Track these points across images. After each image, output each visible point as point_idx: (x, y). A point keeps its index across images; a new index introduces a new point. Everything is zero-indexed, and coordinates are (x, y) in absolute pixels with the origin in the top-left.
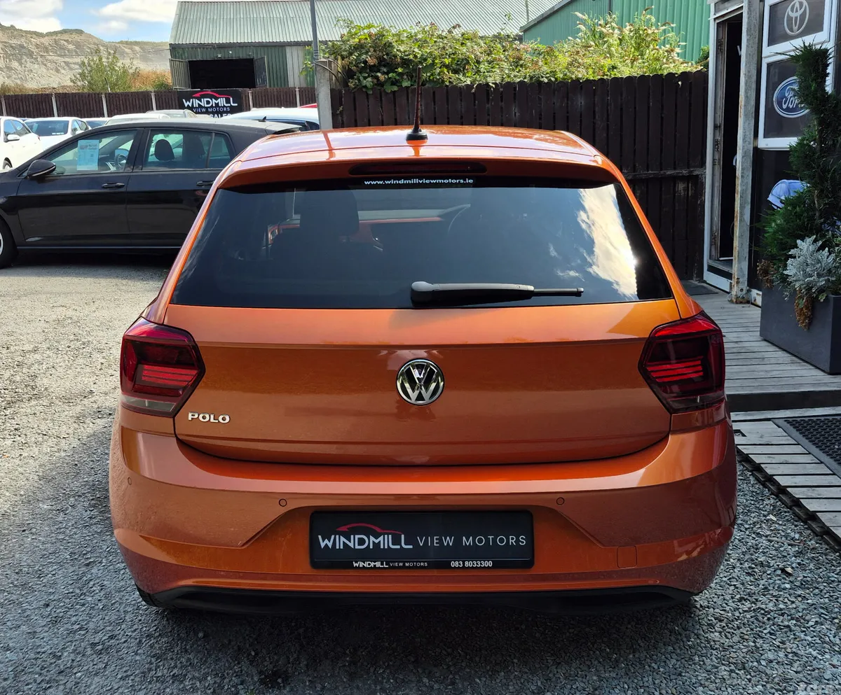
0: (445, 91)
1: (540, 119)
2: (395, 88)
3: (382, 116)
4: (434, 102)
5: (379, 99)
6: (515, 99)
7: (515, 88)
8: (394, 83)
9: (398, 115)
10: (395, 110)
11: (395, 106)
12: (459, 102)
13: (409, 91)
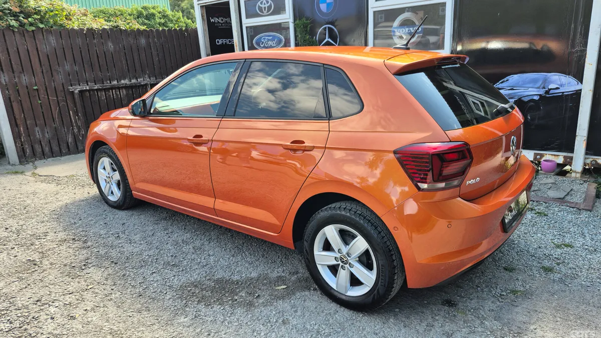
0: (67, 32)
1: (125, 50)
2: (34, 28)
3: (27, 46)
4: (61, 38)
5: (22, 35)
6: (109, 38)
7: (108, 32)
8: (31, 24)
9: (38, 46)
10: (36, 42)
11: (35, 40)
12: (77, 39)
13: (44, 31)
